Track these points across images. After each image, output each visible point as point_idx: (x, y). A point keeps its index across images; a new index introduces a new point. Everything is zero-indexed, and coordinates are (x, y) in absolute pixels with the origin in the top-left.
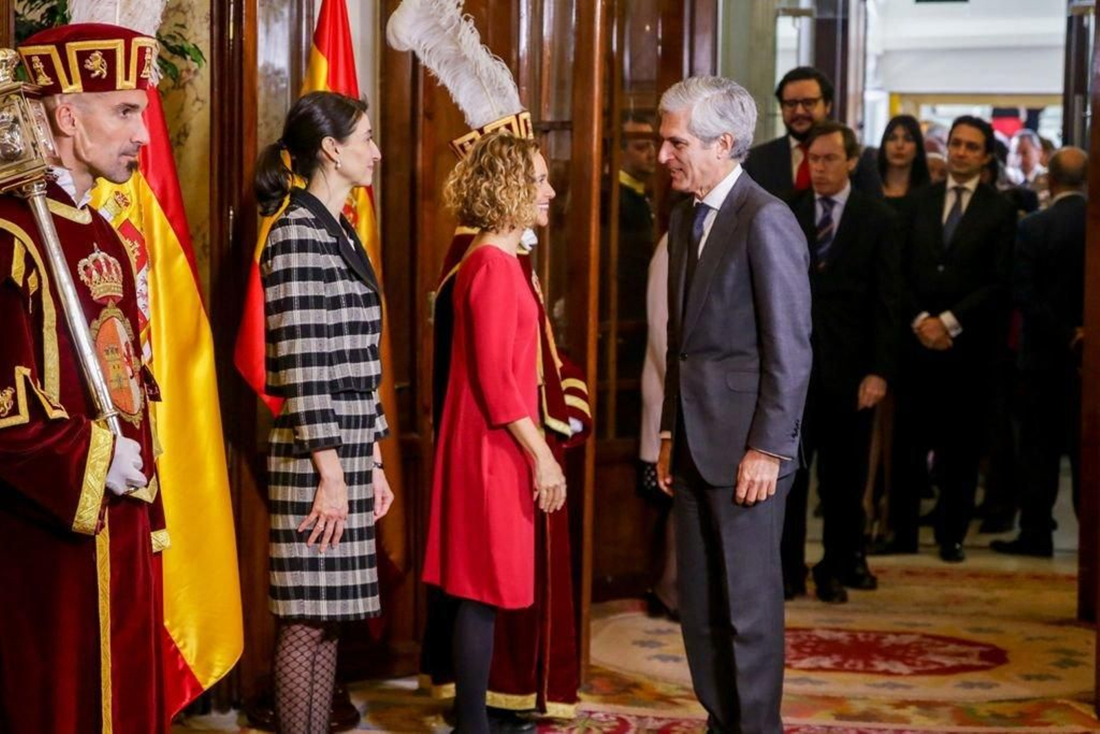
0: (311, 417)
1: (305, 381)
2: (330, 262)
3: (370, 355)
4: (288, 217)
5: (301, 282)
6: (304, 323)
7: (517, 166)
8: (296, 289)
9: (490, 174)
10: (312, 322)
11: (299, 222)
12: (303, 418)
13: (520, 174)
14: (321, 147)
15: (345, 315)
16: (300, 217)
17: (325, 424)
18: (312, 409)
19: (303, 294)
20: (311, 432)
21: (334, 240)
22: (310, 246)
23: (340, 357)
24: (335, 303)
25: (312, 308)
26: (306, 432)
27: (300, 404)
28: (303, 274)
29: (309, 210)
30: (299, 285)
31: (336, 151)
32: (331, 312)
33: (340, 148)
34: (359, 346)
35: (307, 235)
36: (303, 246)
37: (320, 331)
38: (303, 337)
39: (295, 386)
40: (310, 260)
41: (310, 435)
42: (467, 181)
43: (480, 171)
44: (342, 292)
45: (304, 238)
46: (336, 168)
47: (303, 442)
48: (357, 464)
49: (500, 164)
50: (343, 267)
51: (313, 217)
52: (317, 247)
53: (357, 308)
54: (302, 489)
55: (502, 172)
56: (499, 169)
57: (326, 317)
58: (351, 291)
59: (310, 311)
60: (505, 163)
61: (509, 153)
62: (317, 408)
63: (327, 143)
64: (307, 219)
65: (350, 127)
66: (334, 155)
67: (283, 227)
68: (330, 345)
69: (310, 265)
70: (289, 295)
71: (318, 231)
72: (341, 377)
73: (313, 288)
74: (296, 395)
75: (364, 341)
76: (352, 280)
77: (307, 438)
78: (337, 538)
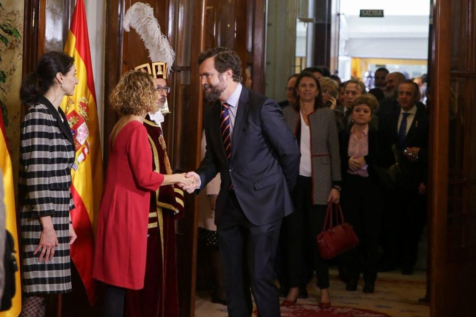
0: (41, 201)
1: (39, 184)
2: (52, 130)
3: (66, 173)
4: (35, 108)
5: (39, 138)
6: (39, 157)
7: (146, 85)
8: (37, 141)
9: (136, 89)
10: (43, 157)
11: (40, 110)
12: (37, 201)
13: (149, 88)
14: (55, 76)
15: (56, 155)
16: (40, 108)
17: (47, 204)
18: (41, 197)
19: (39, 144)
20: (41, 208)
21: (55, 120)
22: (44, 122)
23: (52, 174)
24: (52, 149)
25: (43, 151)
26: (39, 208)
27: (36, 195)
28: (41, 135)
29: (46, 105)
30: (38, 139)
31: (62, 79)
32: (50, 153)
33: (63, 78)
34: (61, 169)
35: (43, 117)
36: (41, 122)
37: (46, 161)
38: (38, 164)
39: (34, 186)
40: (44, 128)
41: (40, 209)
42: (125, 92)
43: (130, 87)
44: (55, 144)
45: (42, 118)
46: (61, 87)
47: (37, 212)
48: (62, 221)
49: (139, 83)
50: (59, 132)
51: (47, 108)
52: (48, 123)
53: (62, 152)
54: (37, 232)
55: (140, 87)
56: (139, 86)
57: (48, 155)
58: (61, 144)
59: (42, 152)
60: (141, 83)
61: (142, 80)
62: (44, 196)
63: (58, 75)
64: (43, 109)
65: (69, 68)
66: (61, 81)
67: (32, 113)
68: (49, 168)
69: (44, 131)
70: (34, 144)
71: (48, 115)
72: (53, 183)
73: (44, 141)
74: (34, 190)
75: (63, 166)
76: (62, 139)
77: (39, 210)
78: (52, 256)
